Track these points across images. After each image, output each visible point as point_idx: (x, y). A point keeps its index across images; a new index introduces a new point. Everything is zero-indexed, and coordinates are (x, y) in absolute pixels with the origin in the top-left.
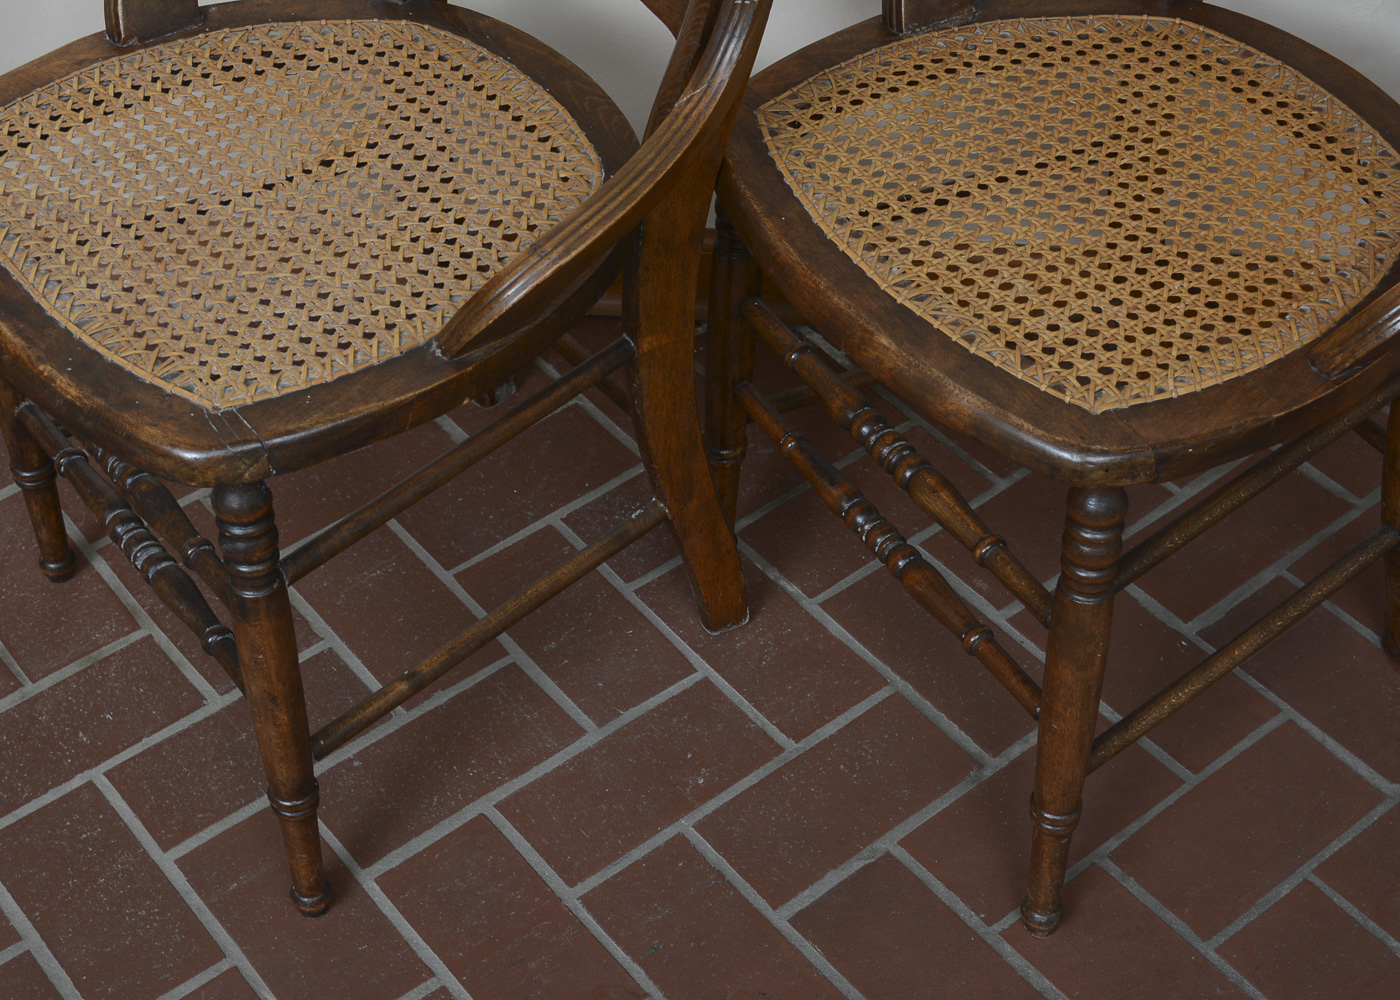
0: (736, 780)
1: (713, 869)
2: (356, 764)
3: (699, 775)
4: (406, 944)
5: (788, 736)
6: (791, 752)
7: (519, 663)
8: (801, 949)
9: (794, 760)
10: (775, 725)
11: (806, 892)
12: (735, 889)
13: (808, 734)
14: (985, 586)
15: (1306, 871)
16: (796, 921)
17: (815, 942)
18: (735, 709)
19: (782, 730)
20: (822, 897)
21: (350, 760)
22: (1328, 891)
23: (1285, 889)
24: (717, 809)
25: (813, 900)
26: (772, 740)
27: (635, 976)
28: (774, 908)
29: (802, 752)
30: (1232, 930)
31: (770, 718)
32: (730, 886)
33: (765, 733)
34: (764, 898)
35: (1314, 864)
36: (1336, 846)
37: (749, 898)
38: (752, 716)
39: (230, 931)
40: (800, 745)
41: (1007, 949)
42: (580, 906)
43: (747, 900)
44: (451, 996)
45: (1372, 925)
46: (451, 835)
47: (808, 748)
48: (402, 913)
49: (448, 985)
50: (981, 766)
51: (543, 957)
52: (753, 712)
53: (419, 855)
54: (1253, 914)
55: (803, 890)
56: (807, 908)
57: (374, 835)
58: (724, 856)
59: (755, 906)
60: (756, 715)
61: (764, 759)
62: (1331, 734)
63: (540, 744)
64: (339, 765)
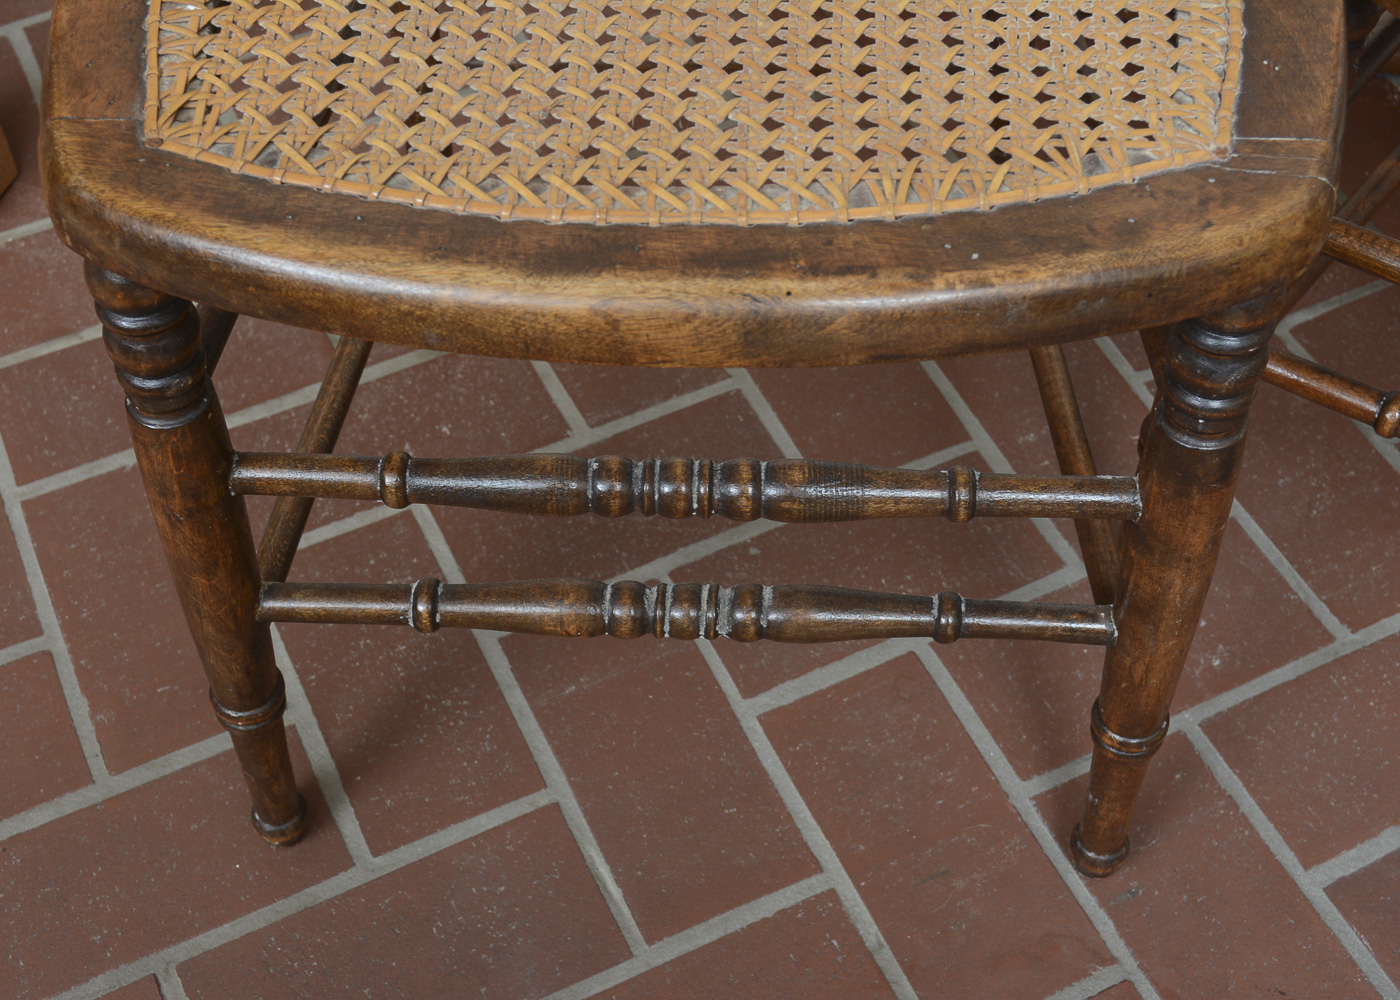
0: (1265, 669)
1: (1222, 793)
2: (753, 551)
3: (1213, 653)
4: (789, 818)
5: (1342, 621)
6: (1344, 644)
7: (983, 454)
8: (1341, 936)
9: (1347, 656)
10: (1325, 602)
11: (1353, 852)
12: (1252, 828)
13: (1371, 624)
16: (1337, 891)
17: (1361, 929)
18: (1270, 570)
19: (1334, 611)
20: (1375, 863)
21: (745, 546)
24: (1236, 707)
25: (1361, 865)
26: (1318, 623)
27: (1100, 928)
28: (1306, 866)
29: (1360, 646)
31: (1318, 591)
32: (1245, 822)
33: (1309, 612)
34: (1292, 849)
37: (1271, 846)
38: (1292, 584)
39: (557, 751)
40: (1357, 636)
42: (1033, 810)
43: (1267, 848)
44: (841, 905)
46: (867, 674)
47: (1368, 643)
48: (790, 771)
49: (840, 890)
51: (975, 876)
52: (1294, 576)
53: (822, 694)
55: (1351, 846)
56: (1352, 875)
57: (765, 654)
58: (1240, 776)
59: (1279, 857)
60: (1299, 583)
61: (1307, 648)
63: (1001, 570)
64: (732, 549)
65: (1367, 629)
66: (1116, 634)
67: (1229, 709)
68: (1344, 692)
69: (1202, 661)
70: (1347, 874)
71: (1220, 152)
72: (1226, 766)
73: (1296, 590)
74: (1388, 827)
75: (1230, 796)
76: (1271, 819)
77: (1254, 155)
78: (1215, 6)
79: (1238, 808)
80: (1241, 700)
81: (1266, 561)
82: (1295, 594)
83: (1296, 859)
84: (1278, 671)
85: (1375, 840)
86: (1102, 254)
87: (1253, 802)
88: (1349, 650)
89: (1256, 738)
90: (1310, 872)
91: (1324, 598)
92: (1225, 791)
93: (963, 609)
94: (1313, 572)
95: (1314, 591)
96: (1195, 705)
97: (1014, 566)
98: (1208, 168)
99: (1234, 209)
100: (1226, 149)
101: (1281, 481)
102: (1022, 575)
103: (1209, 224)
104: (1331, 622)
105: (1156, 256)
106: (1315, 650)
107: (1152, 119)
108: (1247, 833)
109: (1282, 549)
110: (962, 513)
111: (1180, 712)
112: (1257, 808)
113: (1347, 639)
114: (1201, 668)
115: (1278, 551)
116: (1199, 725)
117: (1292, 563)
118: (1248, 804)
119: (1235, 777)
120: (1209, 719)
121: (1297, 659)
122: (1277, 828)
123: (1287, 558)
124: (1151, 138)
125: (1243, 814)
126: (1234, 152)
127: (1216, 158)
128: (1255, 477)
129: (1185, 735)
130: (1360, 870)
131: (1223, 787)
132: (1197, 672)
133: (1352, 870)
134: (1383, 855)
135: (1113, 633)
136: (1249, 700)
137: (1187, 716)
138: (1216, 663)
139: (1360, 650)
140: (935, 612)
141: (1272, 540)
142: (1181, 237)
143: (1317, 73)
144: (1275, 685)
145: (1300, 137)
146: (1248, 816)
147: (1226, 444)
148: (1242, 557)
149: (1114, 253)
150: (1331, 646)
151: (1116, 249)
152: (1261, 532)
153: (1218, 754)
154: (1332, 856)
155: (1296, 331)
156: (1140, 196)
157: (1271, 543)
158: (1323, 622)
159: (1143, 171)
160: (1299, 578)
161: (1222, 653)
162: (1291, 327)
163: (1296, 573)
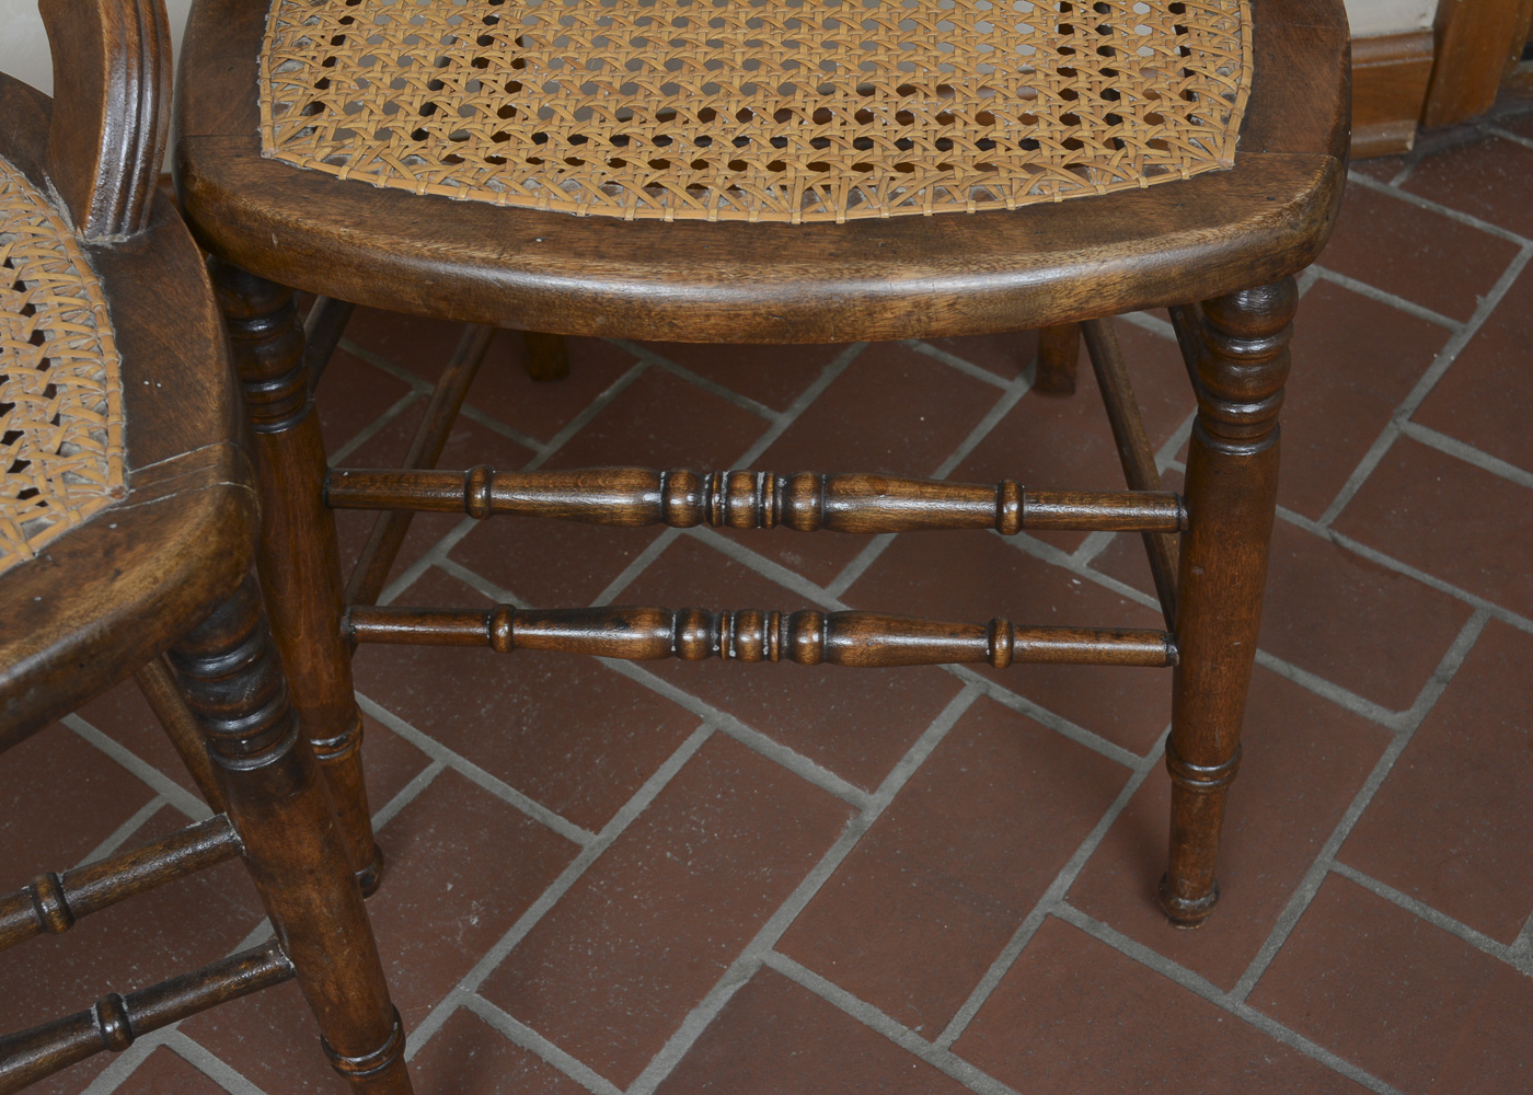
65: (608, 825)
66: (292, 965)
67: (501, 963)
68: (605, 897)
69: (460, 925)
70: (665, 1077)
71: (115, 493)
72: (516, 1022)
73: (530, 814)
74: (688, 1012)
75: (529, 1051)
76: (575, 1056)
77: (150, 485)
78: (86, 341)
79: (541, 1058)
80: (510, 948)
81: (492, 797)
82: (531, 818)
83: (611, 1085)
84: (537, 903)
85: (681, 1031)
86: (13, 646)
87: (553, 1046)
88: (598, 853)
89: (537, 980)
90: (629, 1091)
91: (558, 811)
92: (523, 1047)
93: (125, 1007)
94: (541, 789)
95: (547, 807)
96: (467, 973)
97: (242, 908)
98: (108, 514)
99: (141, 547)
100: (121, 488)
101: (483, 710)
102: (252, 914)
103: (118, 573)
104: (572, 831)
105: (70, 626)
106: (567, 866)
107: (40, 484)
108: (556, 1080)
109: (504, 780)
110: (59, 924)
111: (453, 987)
112: (559, 1050)
113: (593, 843)
114: (461, 933)
115: (501, 783)
116: (477, 992)
117: (518, 789)
118: (549, 1050)
119: (529, 1029)
120: (485, 982)
121: (552, 883)
122: (584, 1062)
123: (511, 786)
124: (43, 504)
125: (548, 1064)
126: (131, 487)
127: (114, 501)
128: (456, 717)
129: (467, 1008)
130: (675, 1069)
131: (519, 1044)
132: (459, 939)
133: (668, 1071)
134: (692, 1042)
135: (289, 966)
136: (517, 945)
137: (462, 988)
138: (475, 921)
139: (609, 848)
140: (97, 1023)
141: (492, 773)
142: (91, 597)
143: (200, 376)
144: (538, 918)
145: (193, 448)
146: (552, 1062)
147: (283, 751)
148: (468, 803)
149: (25, 640)
150: (581, 855)
151: (27, 635)
152: (479, 769)
153: (505, 1014)
154: (644, 1067)
155: (454, 554)
156: (43, 569)
157: (492, 777)
158: (565, 835)
159: (40, 541)
160: (529, 801)
161: (477, 909)
162: (447, 552)
163: (525, 797)
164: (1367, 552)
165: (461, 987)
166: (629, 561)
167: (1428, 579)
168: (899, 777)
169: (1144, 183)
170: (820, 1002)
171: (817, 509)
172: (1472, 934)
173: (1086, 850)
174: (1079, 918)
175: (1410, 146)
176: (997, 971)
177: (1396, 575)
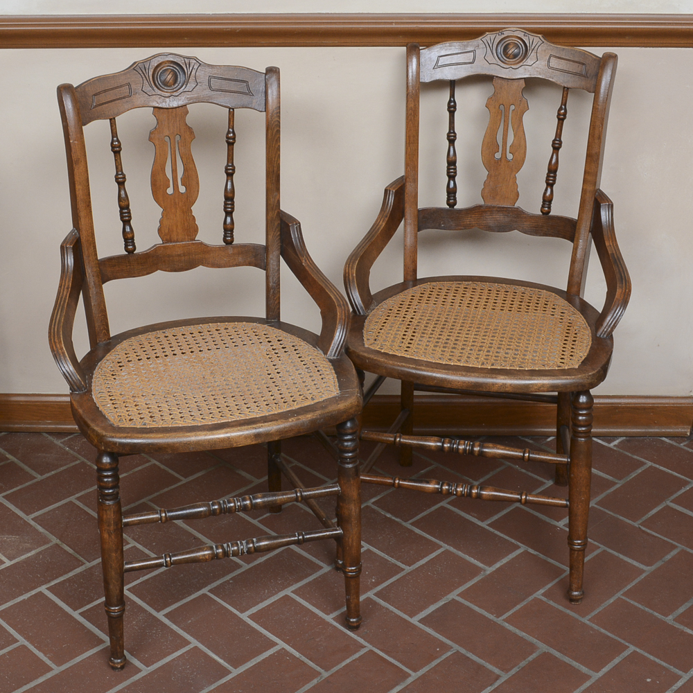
0: (387, 580)
1: (384, 607)
2: (231, 582)
4: (265, 636)
5: (406, 565)
8: (425, 630)
11: (423, 612)
12: (394, 613)
14: (476, 515)
15: (619, 595)
16: (421, 621)
17: (430, 627)
18: (382, 558)
19: (403, 563)
20: (430, 614)
21: (228, 581)
22: (628, 600)
23: (612, 600)
25: (426, 615)
26: (399, 567)
27: (360, 641)
30: (593, 614)
32: (392, 612)
33: (396, 565)
34: (406, 615)
35: (621, 592)
36: (629, 587)
37: (400, 616)
38: (389, 560)
39: (191, 635)
40: (411, 568)
41: (506, 625)
42: (333, 621)
45: (647, 609)
46: (275, 602)
47: (415, 568)
48: (261, 627)
49: (285, 648)
50: (485, 571)
51: (322, 637)
52: (389, 558)
53: (264, 608)
54: (600, 609)
57: (244, 603)
58: (388, 603)
59: (403, 617)
60: (391, 559)
61: (398, 573)
62: (621, 553)
63: (305, 572)
64: (224, 582)
65: (413, 566)
66: (342, 533)
67: (380, 590)
68: (411, 580)
70: (423, 617)
71: (338, 394)
72: (383, 602)
74: (431, 605)
75: (386, 608)
76: (399, 610)
77: (344, 393)
78: (329, 372)
79: (389, 610)
80: (383, 587)
81: (380, 556)
82: (391, 562)
83: (408, 617)
84: (391, 579)
85: (428, 609)
86: (320, 412)
88: (410, 571)
89: (390, 594)
90: (413, 619)
91: (399, 561)
93: (304, 534)
94: (394, 556)
95: (396, 560)
96: (371, 591)
98: (336, 396)
99: (343, 401)
101: (379, 538)
103: (339, 404)
104: (402, 566)
105: (330, 410)
109: (385, 553)
110: (300, 499)
111: (367, 593)
112: (394, 608)
113: (408, 569)
114: (369, 582)
115: (383, 554)
116: (373, 595)
117: (388, 555)
118: (391, 608)
120: (375, 593)
121: (396, 576)
122: (401, 612)
123: (386, 555)
124: (323, 394)
128: (372, 538)
129: (370, 597)
132: (369, 584)
134: (431, 611)
136: (385, 587)
139: (413, 570)
140: (297, 536)
142: (334, 407)
143: (353, 379)
144: (391, 582)
145: (352, 389)
148: (373, 557)
149: (322, 411)
150: (404, 571)
152: (377, 550)
153: (380, 600)
154: (417, 614)
156: (324, 402)
157: (381, 552)
161: (374, 578)
164: (649, 531)
165: (369, 593)
166: (425, 510)
167: (666, 539)
168: (498, 565)
169: (557, 368)
170: (468, 608)
171: (479, 451)
172: (656, 614)
173: (550, 585)
174: (544, 599)
175: (689, 434)
176: (518, 607)
177: (656, 537)
